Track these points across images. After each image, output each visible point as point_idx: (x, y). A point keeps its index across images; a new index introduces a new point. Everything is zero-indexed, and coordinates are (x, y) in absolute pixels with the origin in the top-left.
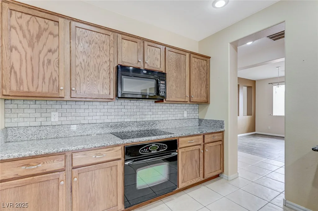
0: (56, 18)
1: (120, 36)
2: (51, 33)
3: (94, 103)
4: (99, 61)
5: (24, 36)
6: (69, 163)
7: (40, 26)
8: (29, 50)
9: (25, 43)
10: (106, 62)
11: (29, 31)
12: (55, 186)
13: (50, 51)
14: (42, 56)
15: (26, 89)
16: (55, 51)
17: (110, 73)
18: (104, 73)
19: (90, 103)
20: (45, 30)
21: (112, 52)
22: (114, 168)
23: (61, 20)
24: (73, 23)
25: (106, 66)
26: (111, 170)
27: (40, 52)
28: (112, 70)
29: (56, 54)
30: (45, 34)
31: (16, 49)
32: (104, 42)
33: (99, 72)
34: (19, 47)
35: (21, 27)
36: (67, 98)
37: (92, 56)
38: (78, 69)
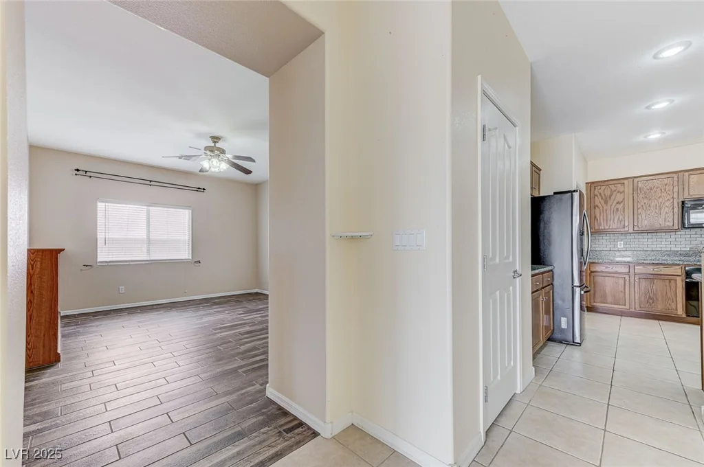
0: (622, 181)
1: (687, 174)
2: (619, 192)
3: (658, 234)
4: (660, 201)
5: (602, 198)
6: (632, 271)
7: (611, 190)
8: (605, 206)
9: (602, 202)
10: (668, 200)
11: (605, 195)
12: (623, 282)
13: (618, 203)
14: (612, 207)
15: (603, 228)
16: (622, 202)
17: (673, 208)
18: (667, 209)
19: (653, 234)
20: (615, 191)
21: (676, 189)
22: (673, 282)
23: (626, 181)
24: (636, 180)
25: (668, 204)
26: (670, 282)
27: (611, 205)
28: (676, 205)
29: (622, 205)
30: (615, 193)
31: (598, 207)
32: (666, 185)
33: (661, 209)
34: (599, 205)
35: (600, 194)
36: (631, 231)
37: (653, 198)
38: (640, 211)
